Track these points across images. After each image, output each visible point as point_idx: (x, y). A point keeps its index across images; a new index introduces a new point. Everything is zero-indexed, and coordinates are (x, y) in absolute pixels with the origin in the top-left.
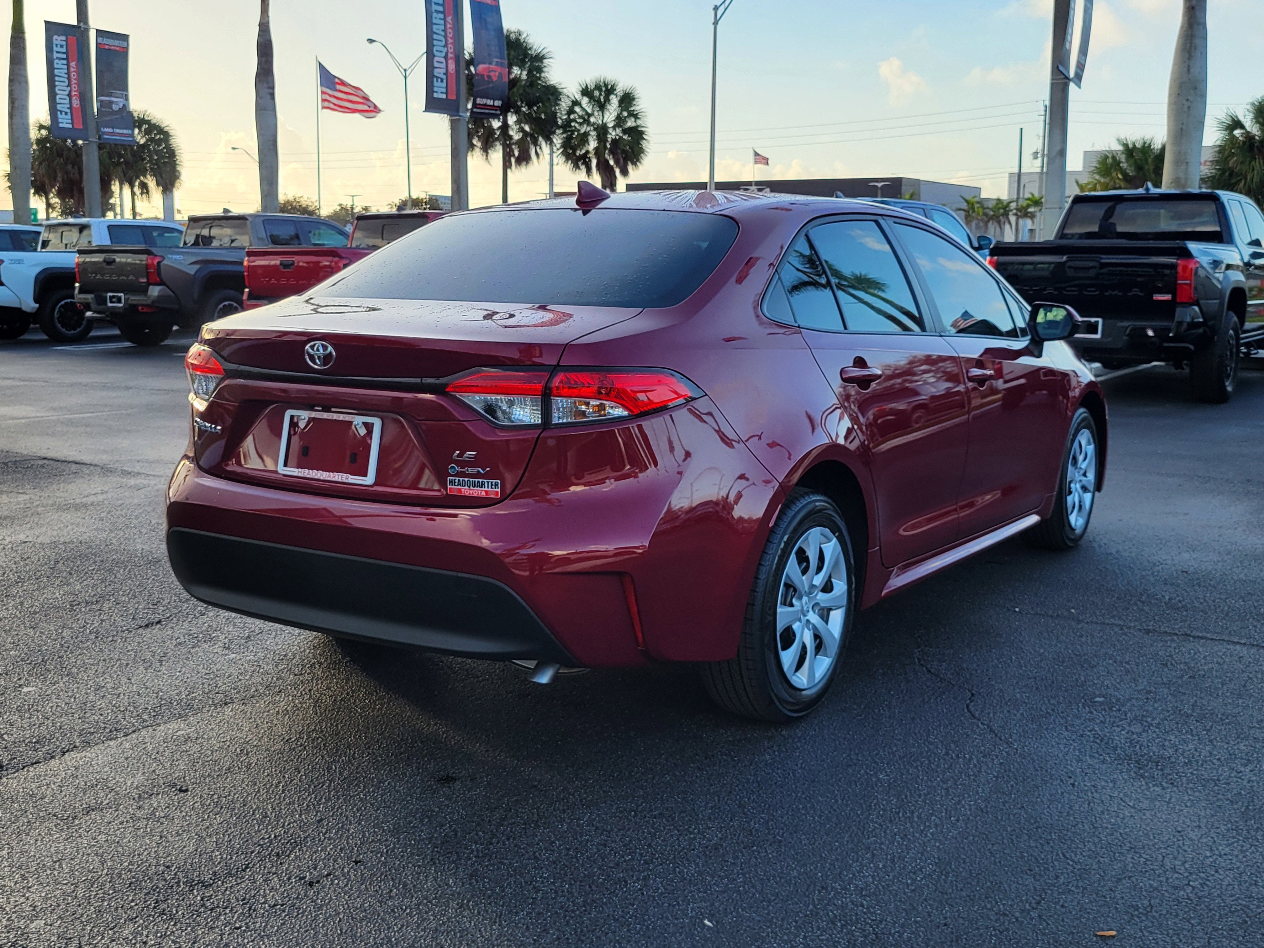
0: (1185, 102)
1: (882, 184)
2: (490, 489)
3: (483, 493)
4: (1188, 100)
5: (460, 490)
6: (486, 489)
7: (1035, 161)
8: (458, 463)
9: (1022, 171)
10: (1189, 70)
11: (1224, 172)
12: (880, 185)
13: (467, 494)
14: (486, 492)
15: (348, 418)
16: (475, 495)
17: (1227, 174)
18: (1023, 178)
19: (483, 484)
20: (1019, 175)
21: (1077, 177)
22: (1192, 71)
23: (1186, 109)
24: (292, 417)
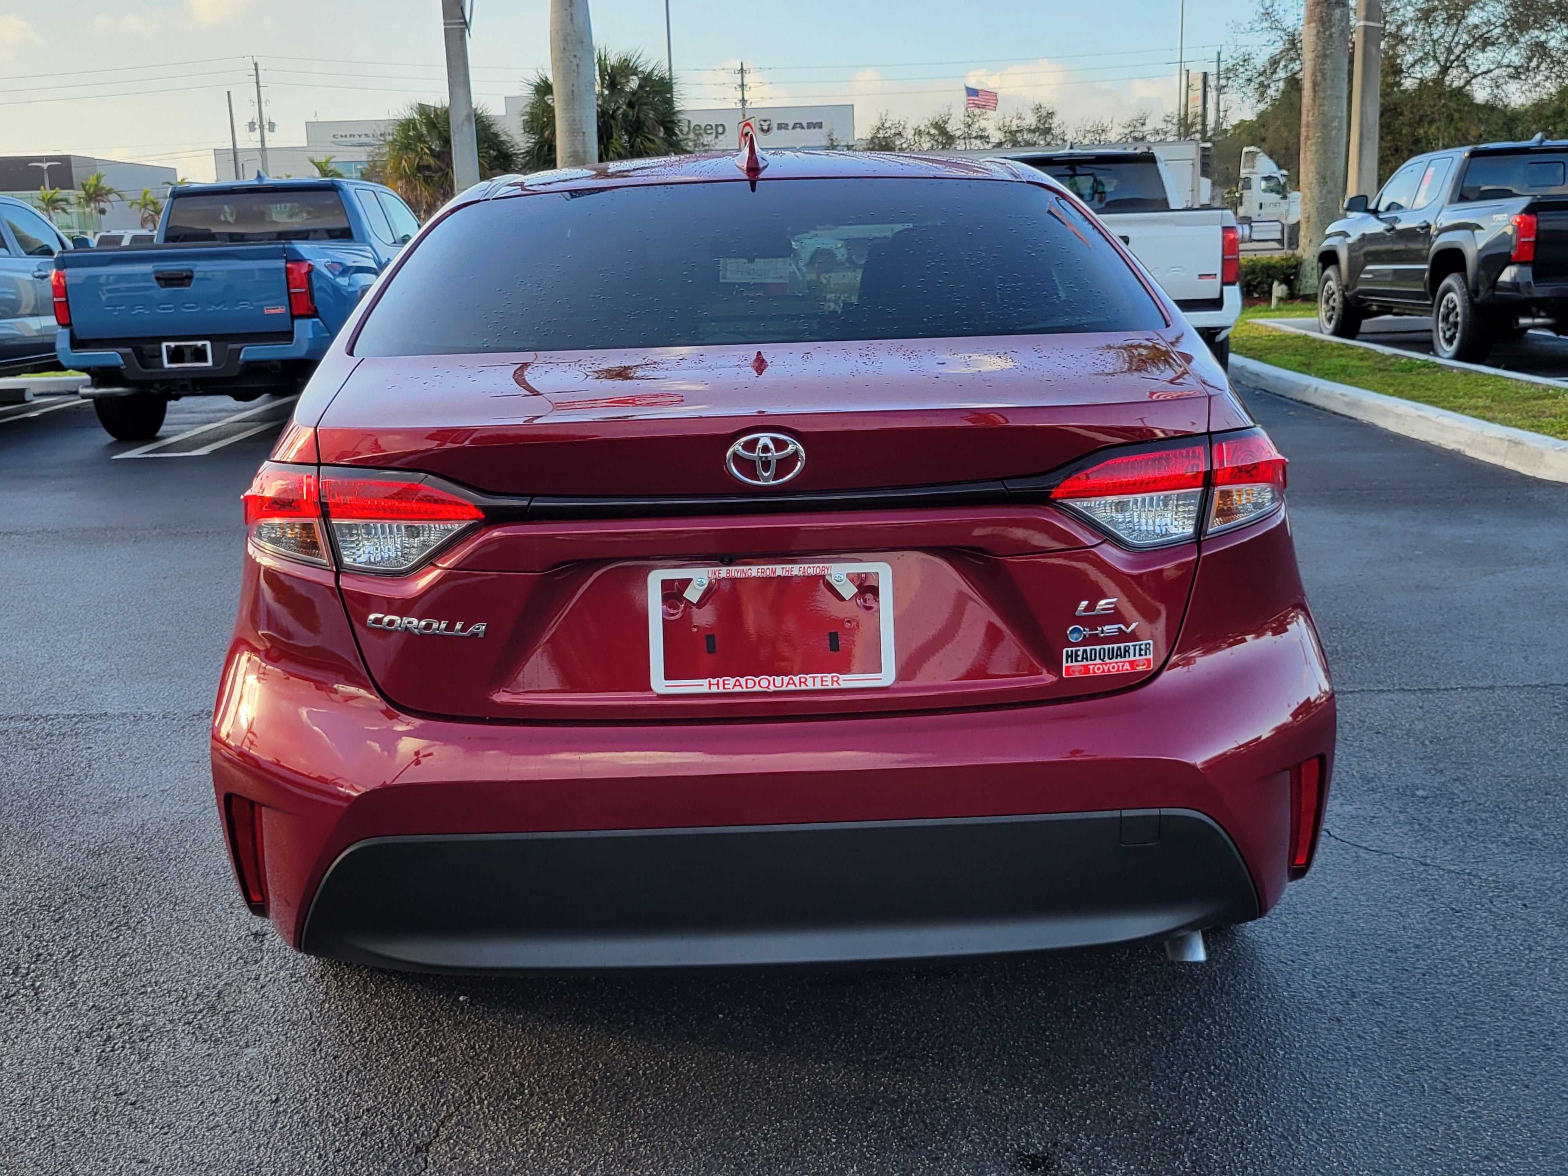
0: (572, 59)
1: (48, 164)
2: (1138, 657)
3: (1127, 666)
4: (575, 56)
5: (1086, 667)
6: (1132, 658)
7: (252, 134)
8: (1083, 621)
9: (238, 146)
10: (572, 20)
11: (542, 147)
12: (45, 165)
13: (1099, 673)
14: (1132, 663)
15: (811, 569)
16: (1114, 671)
17: (546, 148)
18: (239, 155)
19: (1126, 651)
20: (235, 152)
21: (311, 154)
22: (575, 21)
23: (574, 67)
24: (666, 585)
